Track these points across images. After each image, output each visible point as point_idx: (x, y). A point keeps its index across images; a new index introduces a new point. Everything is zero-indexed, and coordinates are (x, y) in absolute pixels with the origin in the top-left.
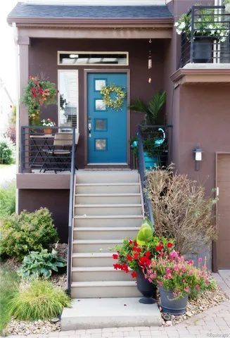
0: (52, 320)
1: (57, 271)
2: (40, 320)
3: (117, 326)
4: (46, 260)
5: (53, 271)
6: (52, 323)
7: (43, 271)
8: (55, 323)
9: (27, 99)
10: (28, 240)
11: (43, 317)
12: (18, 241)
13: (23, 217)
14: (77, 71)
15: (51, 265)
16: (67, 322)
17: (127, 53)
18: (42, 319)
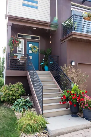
0: (44, 132)
1: (30, 107)
2: (37, 133)
3: (76, 131)
4: (25, 102)
5: (29, 107)
6: (44, 133)
7: (25, 107)
8: (45, 133)
9: (10, 43)
10: (15, 95)
11: (38, 131)
12: (11, 95)
13: (11, 86)
14: (24, 40)
15: (28, 104)
16: (54, 132)
17: (39, 37)
18: (38, 132)
